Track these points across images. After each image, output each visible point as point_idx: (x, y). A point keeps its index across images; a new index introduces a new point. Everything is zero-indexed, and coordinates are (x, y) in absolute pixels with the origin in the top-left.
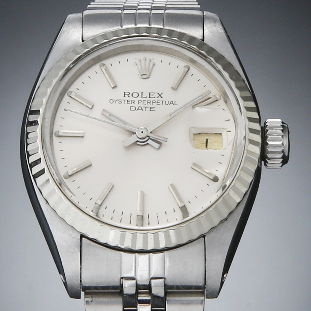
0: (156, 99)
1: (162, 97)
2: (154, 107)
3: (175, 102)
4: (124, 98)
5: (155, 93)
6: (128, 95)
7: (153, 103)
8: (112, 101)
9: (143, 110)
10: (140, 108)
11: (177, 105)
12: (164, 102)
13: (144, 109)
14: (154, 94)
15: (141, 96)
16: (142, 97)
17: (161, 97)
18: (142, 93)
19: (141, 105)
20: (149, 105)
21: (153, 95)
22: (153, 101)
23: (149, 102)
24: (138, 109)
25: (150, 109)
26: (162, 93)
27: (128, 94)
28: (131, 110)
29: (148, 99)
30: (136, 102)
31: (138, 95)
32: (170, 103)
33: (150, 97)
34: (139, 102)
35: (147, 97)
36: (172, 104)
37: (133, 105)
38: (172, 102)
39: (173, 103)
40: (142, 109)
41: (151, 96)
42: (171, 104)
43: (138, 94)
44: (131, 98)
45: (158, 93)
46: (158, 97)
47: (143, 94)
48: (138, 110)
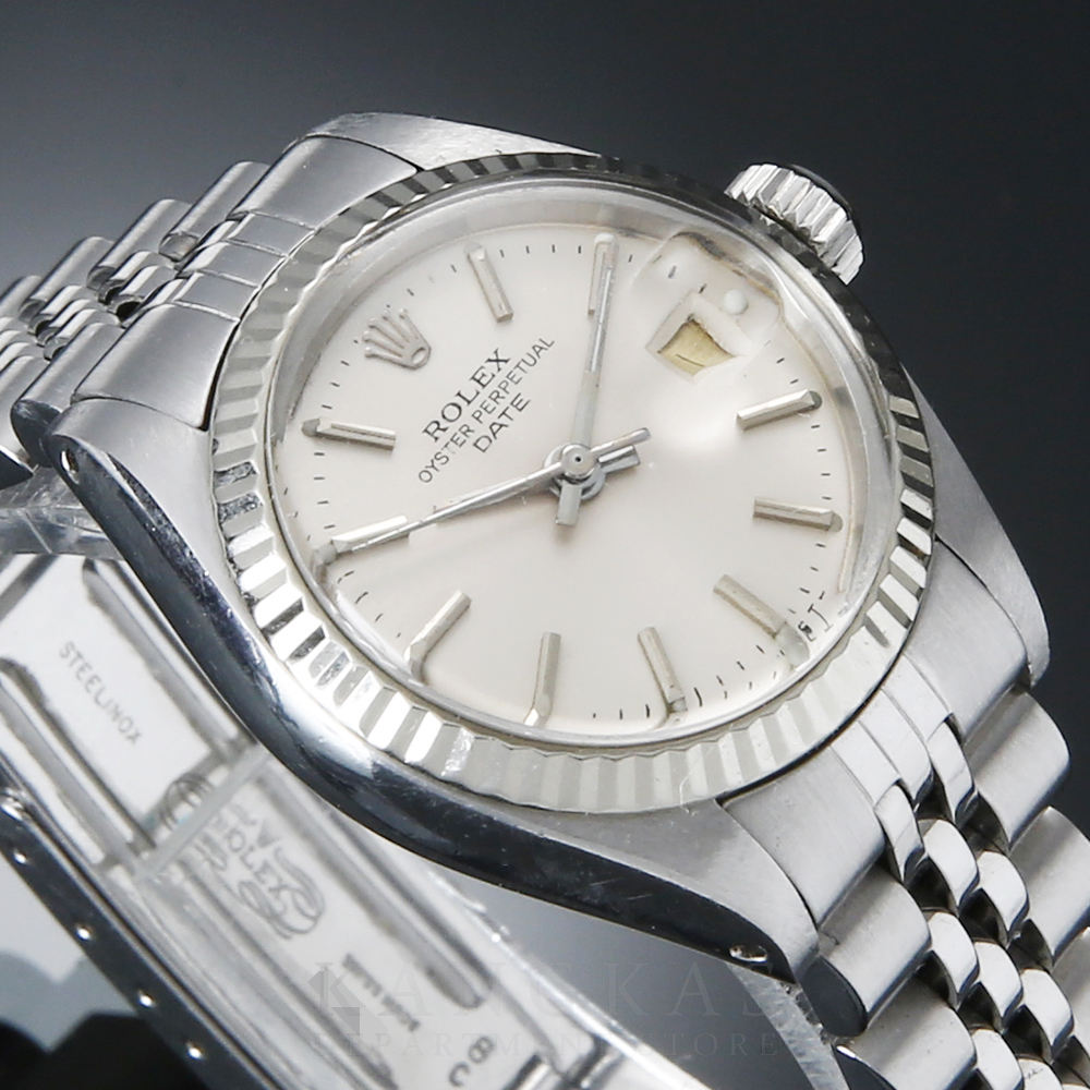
0: (501, 377)
1: (506, 358)
2: (519, 395)
3: (541, 340)
4: (441, 442)
5: (482, 367)
6: (438, 428)
7: (504, 389)
8: (426, 476)
9: (506, 426)
10: (495, 430)
11: (553, 343)
12: (522, 365)
13: (504, 420)
14: (482, 371)
15: (466, 403)
16: (469, 402)
17: (506, 361)
18: (459, 394)
19: (487, 419)
20: (504, 403)
21: (483, 375)
22: (499, 386)
23: (494, 396)
24: (494, 434)
25: (516, 406)
26: (496, 352)
27: (435, 426)
28: (484, 451)
29: (485, 393)
30: (473, 424)
31: (459, 408)
32: (537, 353)
33: (484, 386)
34: (477, 419)
35: (478, 393)
36: (543, 351)
37: (473, 437)
38: (537, 349)
39: (541, 348)
40: (501, 426)
41: (484, 381)
42: (540, 354)
43: (454, 405)
44: (453, 428)
45: (490, 360)
46: (499, 370)
47: (462, 393)
48: (497, 435)
